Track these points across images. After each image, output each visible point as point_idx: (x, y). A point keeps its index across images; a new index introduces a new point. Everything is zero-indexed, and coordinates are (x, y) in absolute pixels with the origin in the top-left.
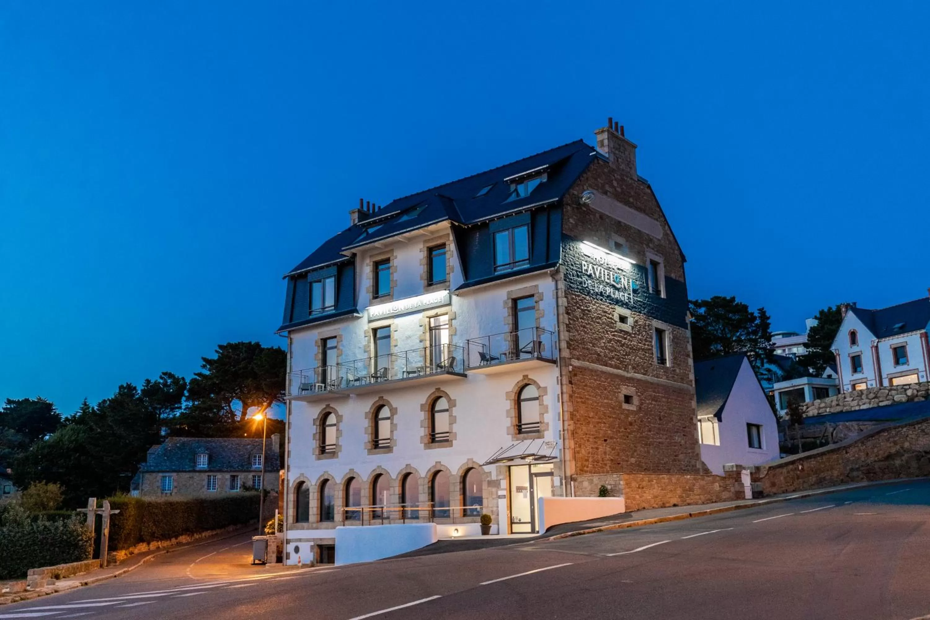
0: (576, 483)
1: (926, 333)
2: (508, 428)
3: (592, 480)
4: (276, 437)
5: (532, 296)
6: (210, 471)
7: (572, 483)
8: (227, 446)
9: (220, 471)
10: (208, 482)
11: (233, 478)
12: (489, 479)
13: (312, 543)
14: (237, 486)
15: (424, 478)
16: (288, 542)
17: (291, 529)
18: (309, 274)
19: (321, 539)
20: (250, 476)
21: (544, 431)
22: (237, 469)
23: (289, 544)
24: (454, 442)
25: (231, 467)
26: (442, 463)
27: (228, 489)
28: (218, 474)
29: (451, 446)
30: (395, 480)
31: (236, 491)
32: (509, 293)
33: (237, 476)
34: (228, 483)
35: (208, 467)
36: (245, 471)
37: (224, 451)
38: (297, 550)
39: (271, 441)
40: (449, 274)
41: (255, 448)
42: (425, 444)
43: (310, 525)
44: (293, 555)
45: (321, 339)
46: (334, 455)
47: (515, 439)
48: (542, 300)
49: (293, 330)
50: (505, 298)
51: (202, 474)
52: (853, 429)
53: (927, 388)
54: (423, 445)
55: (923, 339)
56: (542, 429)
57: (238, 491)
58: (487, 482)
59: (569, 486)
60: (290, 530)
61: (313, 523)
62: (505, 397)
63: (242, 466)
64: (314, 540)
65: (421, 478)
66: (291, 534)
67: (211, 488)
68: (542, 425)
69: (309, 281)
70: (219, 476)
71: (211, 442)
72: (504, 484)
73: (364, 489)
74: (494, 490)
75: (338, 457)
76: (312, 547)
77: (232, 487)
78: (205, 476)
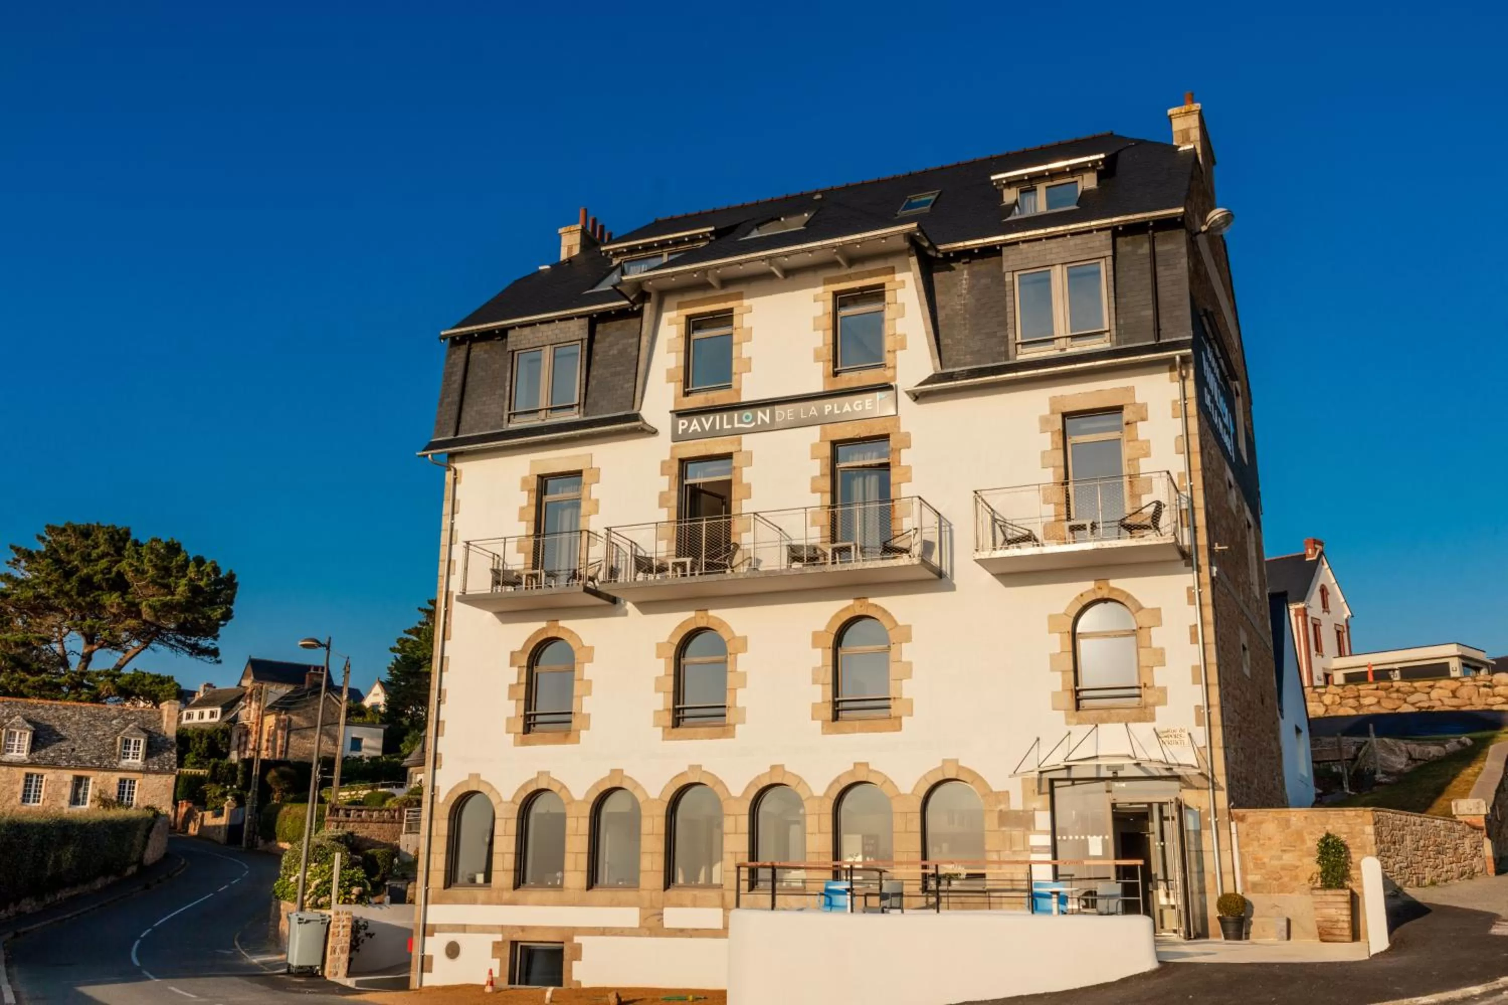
0: (1243, 826)
1: (1305, 609)
2: (1054, 695)
3: (1288, 821)
4: (173, 706)
5: (1118, 409)
6: (33, 764)
7: (1233, 824)
8: (69, 718)
9: (54, 765)
10: (26, 786)
11: (79, 782)
12: (1002, 807)
13: (499, 937)
14: (85, 798)
15: (820, 798)
16: (427, 930)
17: (439, 901)
18: (511, 333)
19: (523, 929)
20: (115, 778)
21: (1154, 705)
22: (89, 765)
23: (432, 935)
24: (905, 720)
25: (78, 759)
26: (871, 767)
27: (65, 803)
28: (49, 771)
29: (899, 728)
30: (736, 799)
31: (81, 807)
32: (1053, 400)
33: (87, 779)
34: (67, 792)
35: (28, 756)
36: (105, 769)
37: (63, 726)
38: (453, 951)
39: (160, 713)
40: (894, 351)
41: (127, 725)
42: (824, 722)
43: (495, 895)
44: (440, 960)
45: (539, 476)
46: (567, 736)
47: (1075, 721)
48: (1144, 419)
49: (461, 454)
50: (1046, 411)
51: (16, 769)
52: (1397, 749)
53: (1356, 694)
54: (819, 723)
55: (1300, 618)
56: (1151, 700)
57: (88, 809)
58: (996, 815)
59: (1224, 833)
60: (434, 903)
61: (502, 890)
62: (1046, 627)
63: (99, 758)
64: (502, 928)
65: (812, 797)
66: (437, 914)
67: (31, 798)
68: (1149, 692)
69: (509, 349)
70: (49, 775)
71: (36, 707)
72: (1043, 820)
73: (652, 817)
74: (1017, 833)
75: (578, 742)
76: (496, 946)
77: (75, 800)
78: (20, 774)
